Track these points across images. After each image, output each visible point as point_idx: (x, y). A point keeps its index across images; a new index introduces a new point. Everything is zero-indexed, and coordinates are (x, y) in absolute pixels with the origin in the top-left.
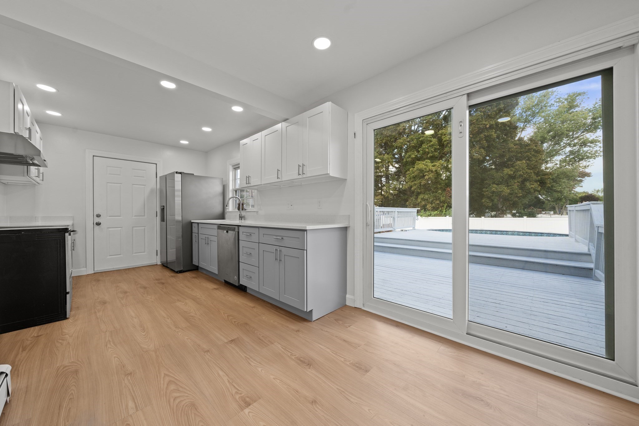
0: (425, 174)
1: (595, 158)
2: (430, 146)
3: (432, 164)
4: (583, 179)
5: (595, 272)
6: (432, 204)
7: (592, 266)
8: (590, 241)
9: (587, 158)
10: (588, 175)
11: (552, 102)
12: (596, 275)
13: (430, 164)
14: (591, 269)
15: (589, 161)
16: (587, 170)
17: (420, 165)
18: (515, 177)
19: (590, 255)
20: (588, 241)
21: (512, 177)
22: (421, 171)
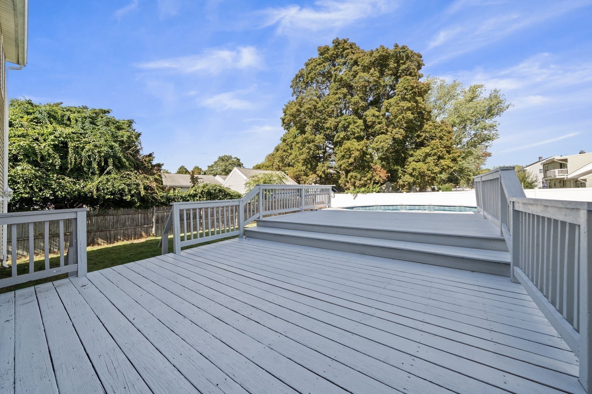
0: (351, 153)
1: (493, 140)
2: (356, 126)
3: (358, 143)
4: (486, 158)
5: (513, 269)
6: (360, 180)
7: (507, 258)
8: (502, 222)
9: (487, 140)
10: (489, 155)
11: (459, 92)
12: (515, 274)
13: (356, 144)
14: (508, 264)
15: (489, 143)
16: (489, 150)
17: (347, 144)
18: (430, 154)
19: (504, 240)
20: (500, 222)
21: (428, 155)
22: (349, 150)
